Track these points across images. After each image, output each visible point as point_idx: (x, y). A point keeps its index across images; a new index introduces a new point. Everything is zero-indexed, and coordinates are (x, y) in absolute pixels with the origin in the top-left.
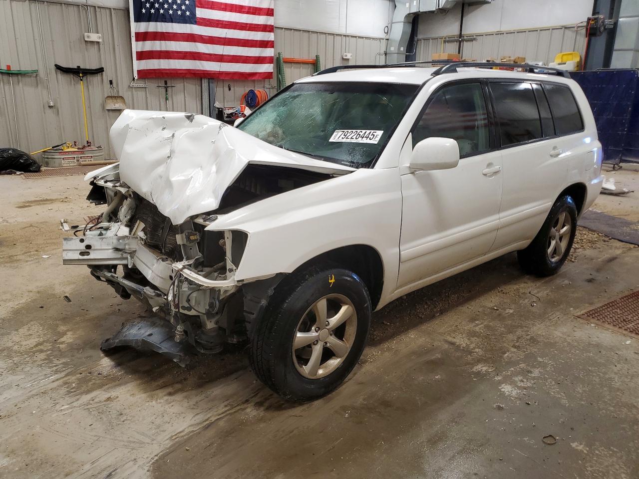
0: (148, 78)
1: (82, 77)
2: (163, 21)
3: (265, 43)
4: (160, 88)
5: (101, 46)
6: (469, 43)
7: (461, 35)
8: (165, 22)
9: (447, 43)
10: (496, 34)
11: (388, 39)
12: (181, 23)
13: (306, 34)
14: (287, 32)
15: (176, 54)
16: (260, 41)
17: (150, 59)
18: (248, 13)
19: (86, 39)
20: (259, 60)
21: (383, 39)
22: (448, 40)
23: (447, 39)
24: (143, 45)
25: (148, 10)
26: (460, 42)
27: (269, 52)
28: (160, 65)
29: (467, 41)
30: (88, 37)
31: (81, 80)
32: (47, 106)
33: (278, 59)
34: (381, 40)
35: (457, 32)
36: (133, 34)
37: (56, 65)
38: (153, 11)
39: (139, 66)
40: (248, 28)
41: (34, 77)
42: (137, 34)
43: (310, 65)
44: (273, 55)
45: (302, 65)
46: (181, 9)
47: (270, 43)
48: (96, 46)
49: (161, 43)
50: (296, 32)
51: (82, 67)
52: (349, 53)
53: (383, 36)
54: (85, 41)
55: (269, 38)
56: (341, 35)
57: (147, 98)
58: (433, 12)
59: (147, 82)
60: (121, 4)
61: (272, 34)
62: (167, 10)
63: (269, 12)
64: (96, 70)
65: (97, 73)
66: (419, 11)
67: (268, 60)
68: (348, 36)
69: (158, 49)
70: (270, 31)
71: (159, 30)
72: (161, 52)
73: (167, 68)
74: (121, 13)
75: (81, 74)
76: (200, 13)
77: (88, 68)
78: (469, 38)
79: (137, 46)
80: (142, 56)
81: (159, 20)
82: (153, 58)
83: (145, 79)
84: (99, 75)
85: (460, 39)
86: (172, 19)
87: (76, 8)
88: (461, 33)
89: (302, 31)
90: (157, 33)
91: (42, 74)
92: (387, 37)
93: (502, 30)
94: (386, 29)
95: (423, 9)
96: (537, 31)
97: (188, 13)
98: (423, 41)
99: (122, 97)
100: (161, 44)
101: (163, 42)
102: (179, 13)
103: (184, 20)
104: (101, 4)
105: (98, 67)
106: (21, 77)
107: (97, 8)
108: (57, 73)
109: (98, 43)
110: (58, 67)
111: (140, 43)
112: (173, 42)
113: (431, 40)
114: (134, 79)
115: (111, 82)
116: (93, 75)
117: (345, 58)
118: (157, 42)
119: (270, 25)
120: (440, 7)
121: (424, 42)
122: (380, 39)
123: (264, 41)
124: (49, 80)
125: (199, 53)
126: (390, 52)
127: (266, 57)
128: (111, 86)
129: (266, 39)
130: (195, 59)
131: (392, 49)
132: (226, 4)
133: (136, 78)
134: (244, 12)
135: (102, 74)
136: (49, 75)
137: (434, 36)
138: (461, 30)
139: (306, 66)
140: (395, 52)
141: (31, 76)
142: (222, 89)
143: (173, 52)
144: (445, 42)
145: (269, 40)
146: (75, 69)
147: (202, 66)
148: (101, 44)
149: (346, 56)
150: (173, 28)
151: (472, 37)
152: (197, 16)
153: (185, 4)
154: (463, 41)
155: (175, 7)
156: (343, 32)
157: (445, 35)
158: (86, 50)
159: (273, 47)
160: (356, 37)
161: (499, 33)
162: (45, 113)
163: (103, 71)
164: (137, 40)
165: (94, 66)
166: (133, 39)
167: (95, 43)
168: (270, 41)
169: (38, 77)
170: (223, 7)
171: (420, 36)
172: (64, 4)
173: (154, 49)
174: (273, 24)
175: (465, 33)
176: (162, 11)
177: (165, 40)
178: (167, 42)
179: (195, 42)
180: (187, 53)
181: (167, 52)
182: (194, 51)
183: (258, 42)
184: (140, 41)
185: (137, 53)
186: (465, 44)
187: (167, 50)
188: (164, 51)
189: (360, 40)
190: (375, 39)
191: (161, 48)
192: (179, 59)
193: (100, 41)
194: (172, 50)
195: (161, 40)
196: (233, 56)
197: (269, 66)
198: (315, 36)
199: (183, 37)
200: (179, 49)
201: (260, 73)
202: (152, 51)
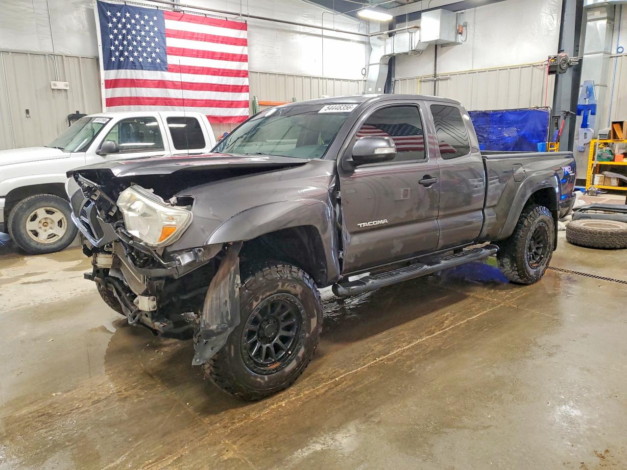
2: (132, 69)
3: (240, 87)
6: (444, 82)
7: (435, 76)
8: (136, 69)
9: (423, 83)
10: (469, 73)
11: (366, 81)
12: (152, 70)
13: (283, 78)
14: (262, 76)
15: (146, 100)
16: (233, 86)
17: (120, 105)
18: (220, 58)
19: (53, 88)
20: (232, 104)
21: (361, 81)
23: (423, 79)
24: (113, 92)
25: (117, 58)
26: (435, 81)
27: (243, 97)
28: (130, 111)
29: (442, 80)
30: (55, 85)
33: (254, 103)
35: (432, 73)
36: (103, 82)
38: (122, 59)
40: (220, 73)
42: (107, 82)
44: (248, 99)
46: (151, 57)
47: (245, 88)
48: (63, 94)
50: (273, 77)
52: (326, 95)
53: (361, 77)
54: (53, 89)
55: (244, 82)
56: (318, 78)
58: (406, 54)
60: (90, 53)
61: (247, 79)
62: (137, 58)
63: (242, 58)
66: (394, 53)
67: (243, 104)
68: (325, 78)
69: (128, 95)
70: (244, 76)
71: (129, 77)
72: (131, 98)
74: (89, 61)
76: (172, 60)
78: (444, 77)
79: (106, 93)
80: (112, 102)
81: (128, 68)
82: (123, 104)
86: (142, 66)
87: (42, 57)
88: (435, 73)
89: (278, 75)
90: (127, 80)
91: (6, 122)
92: (365, 79)
93: (474, 69)
94: (364, 71)
95: (397, 51)
96: (507, 69)
97: (158, 61)
98: (400, 81)
100: (131, 91)
101: (133, 89)
102: (150, 60)
103: (154, 67)
104: (69, 54)
107: (64, 57)
109: (66, 90)
111: (110, 90)
112: (143, 89)
113: (408, 81)
118: (127, 89)
119: (245, 71)
120: (413, 49)
121: (401, 83)
122: (358, 81)
123: (238, 86)
124: (14, 128)
125: (169, 99)
126: (368, 93)
127: (241, 101)
129: (240, 84)
131: (370, 89)
132: (198, 51)
134: (216, 58)
136: (13, 123)
137: (410, 76)
138: (435, 70)
140: (373, 93)
143: (143, 98)
144: (421, 82)
145: (244, 84)
148: (69, 92)
150: (142, 75)
151: (446, 77)
152: (168, 63)
153: (155, 52)
154: (438, 80)
155: (145, 55)
156: (320, 75)
157: (421, 76)
158: (53, 97)
159: (248, 91)
160: (333, 79)
161: (472, 72)
164: (106, 87)
166: (103, 86)
167: (63, 91)
168: (245, 86)
170: (194, 53)
171: (397, 77)
172: (30, 54)
173: (124, 96)
174: (247, 69)
175: (439, 73)
176: (131, 59)
177: (135, 87)
178: (137, 88)
179: (166, 88)
180: (158, 99)
181: (137, 98)
182: (165, 97)
183: (231, 87)
184: (110, 88)
185: (107, 100)
186: (440, 84)
187: (138, 96)
188: (134, 97)
189: (337, 83)
190: (354, 81)
191: (131, 95)
192: (150, 105)
193: (68, 88)
194: (142, 96)
195: (131, 87)
196: (206, 100)
197: (245, 110)
198: (291, 79)
199: (154, 84)
200: (150, 96)
201: (237, 117)
202: (122, 98)
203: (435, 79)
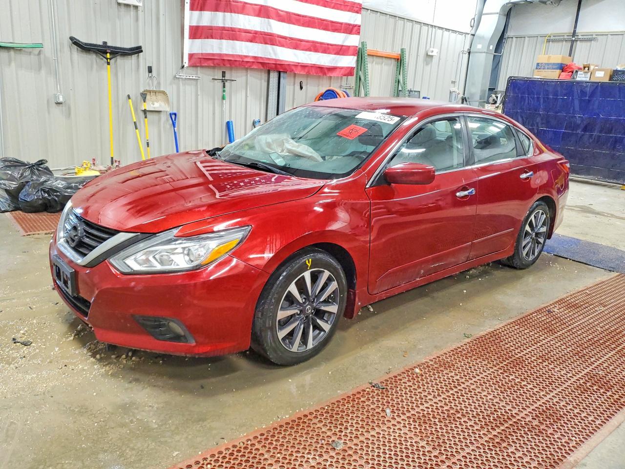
0: (202, 67)
1: (110, 59)
3: (350, 27)
4: (216, 81)
5: (140, 13)
6: (584, 44)
7: (574, 34)
9: (551, 42)
11: (474, 35)
13: (392, 20)
14: (372, 14)
15: (243, 34)
16: (345, 24)
17: (208, 38)
20: (341, 50)
21: (468, 34)
22: (551, 40)
23: (552, 38)
24: (200, 18)
26: (573, 42)
27: (353, 40)
28: (220, 48)
29: (582, 41)
31: (108, 63)
32: (53, 101)
33: (361, 50)
34: (467, 35)
37: (72, 38)
39: (191, 46)
40: (333, 5)
41: (35, 55)
43: (393, 60)
44: (356, 44)
45: (384, 59)
47: (356, 28)
48: (132, 13)
49: (224, 16)
50: (383, 17)
51: (109, 44)
52: (434, 48)
53: (468, 29)
54: (119, 3)
55: (355, 21)
56: (428, 25)
57: (197, 95)
59: (199, 71)
61: (359, 16)
64: (131, 49)
65: (131, 54)
67: (352, 51)
68: (435, 27)
69: (221, 25)
70: (357, 12)
72: (223, 29)
73: (231, 53)
75: (108, 55)
77: (118, 45)
78: (585, 37)
79: (191, 18)
80: (197, 32)
82: (213, 37)
83: (196, 67)
84: (134, 57)
85: (574, 39)
88: (575, 31)
89: (388, 16)
91: (48, 50)
92: (473, 32)
94: (473, 21)
98: (514, 39)
99: (164, 93)
100: (224, 19)
101: (228, 15)
105: (133, 45)
106: (15, 53)
108: (73, 50)
109: (136, 7)
110: (75, 42)
111: (196, 13)
112: (241, 16)
113: (527, 38)
114: (183, 67)
115: (150, 70)
116: (126, 58)
117: (430, 54)
118: (220, 14)
119: (359, 4)
121: (516, 41)
122: (465, 33)
123: (349, 25)
124: (59, 61)
125: (271, 35)
126: (476, 50)
127: (349, 47)
128: (150, 74)
129: (352, 22)
130: (266, 43)
131: (479, 46)
133: (186, 65)
135: (138, 55)
136: (59, 53)
137: (531, 33)
138: (575, 27)
139: (389, 61)
140: (483, 51)
141: (30, 53)
142: (292, 87)
143: (240, 30)
144: (548, 41)
145: (355, 23)
146: (100, 46)
147: (275, 54)
148: (141, 10)
149: (432, 52)
151: (590, 37)
154: (576, 40)
156: (430, 21)
157: (550, 33)
158: (118, 16)
159: (358, 33)
160: (443, 28)
162: (49, 113)
163: (142, 51)
164: (192, 9)
165: (128, 43)
166: (187, 6)
167: (132, 8)
168: (356, 26)
169: (42, 56)
171: (510, 33)
173: (215, 24)
174: (361, 2)
175: (580, 32)
177: (231, 12)
178: (233, 14)
179: (268, 17)
180: (256, 32)
181: (232, 30)
182: (266, 31)
183: (343, 26)
184: (196, 10)
185: (191, 28)
186: (579, 45)
187: (233, 26)
188: (228, 27)
189: (446, 33)
190: (461, 33)
191: (224, 24)
192: (247, 41)
193: (140, 4)
194: (239, 27)
195: (225, 12)
196: (313, 42)
197: (353, 59)
198: (401, 22)
199: (254, 10)
200: (248, 27)
201: (341, 68)
202: (211, 28)
203: (573, 38)
